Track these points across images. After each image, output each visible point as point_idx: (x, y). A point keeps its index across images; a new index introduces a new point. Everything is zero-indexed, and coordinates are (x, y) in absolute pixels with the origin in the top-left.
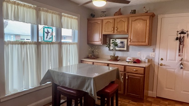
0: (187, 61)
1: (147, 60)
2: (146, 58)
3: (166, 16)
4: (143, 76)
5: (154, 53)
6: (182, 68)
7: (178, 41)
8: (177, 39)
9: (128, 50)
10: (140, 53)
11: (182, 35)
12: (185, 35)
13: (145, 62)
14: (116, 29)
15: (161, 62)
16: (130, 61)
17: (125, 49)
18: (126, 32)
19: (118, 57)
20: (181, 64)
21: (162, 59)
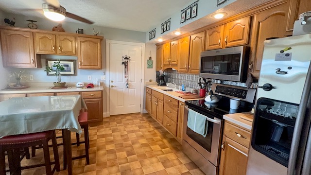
0: (131, 81)
1: (99, 83)
2: (98, 82)
3: (113, 41)
4: (101, 99)
5: (105, 76)
6: (128, 87)
7: (124, 65)
8: (123, 63)
9: (75, 74)
10: (90, 76)
11: (126, 60)
12: (129, 60)
13: (98, 86)
14: (59, 48)
15: (112, 84)
16: (81, 86)
17: (72, 73)
18: (74, 53)
19: (65, 83)
20: (127, 84)
21: (112, 82)
